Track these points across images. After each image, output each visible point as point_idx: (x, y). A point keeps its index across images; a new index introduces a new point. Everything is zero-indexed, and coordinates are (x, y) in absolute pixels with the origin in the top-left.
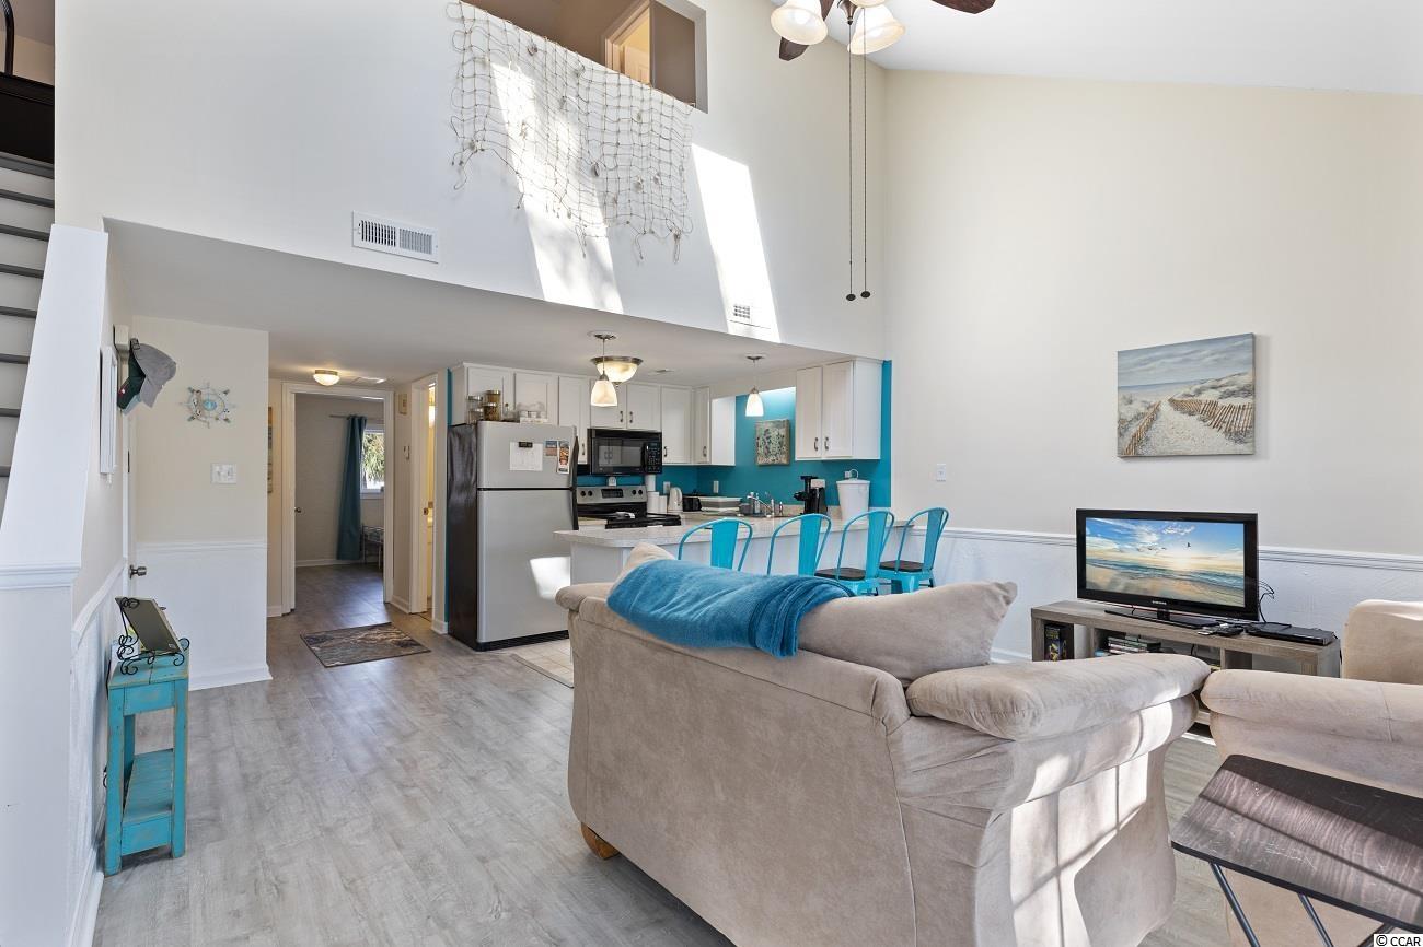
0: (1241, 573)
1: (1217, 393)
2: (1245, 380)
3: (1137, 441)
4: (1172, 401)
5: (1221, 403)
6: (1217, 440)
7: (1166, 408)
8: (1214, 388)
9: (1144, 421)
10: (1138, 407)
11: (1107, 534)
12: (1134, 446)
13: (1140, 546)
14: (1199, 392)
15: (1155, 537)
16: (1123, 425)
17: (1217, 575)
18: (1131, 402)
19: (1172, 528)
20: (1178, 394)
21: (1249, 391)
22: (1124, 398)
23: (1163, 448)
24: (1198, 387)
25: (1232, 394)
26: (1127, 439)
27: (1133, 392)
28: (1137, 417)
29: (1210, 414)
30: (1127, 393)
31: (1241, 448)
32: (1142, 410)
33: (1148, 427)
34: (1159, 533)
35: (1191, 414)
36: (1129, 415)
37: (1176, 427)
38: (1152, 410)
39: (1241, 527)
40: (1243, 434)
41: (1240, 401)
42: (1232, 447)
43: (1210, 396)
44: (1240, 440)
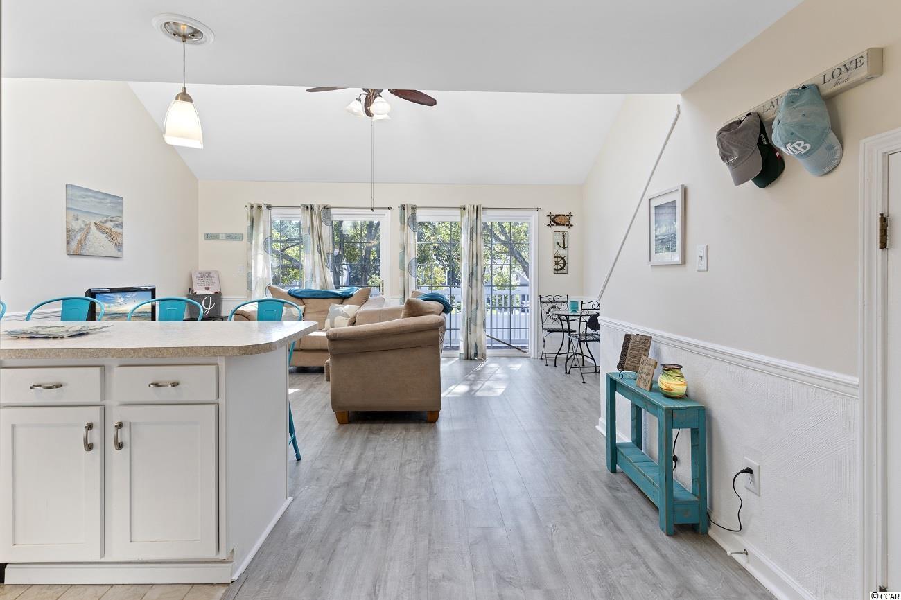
0: (150, 311)
1: (112, 224)
2: (120, 220)
3: (81, 244)
4: (95, 223)
5: (114, 229)
6: (112, 250)
7: (93, 228)
8: (111, 221)
9: (83, 234)
11: (104, 300)
12: (76, 247)
13: (116, 304)
14: (106, 221)
15: (122, 299)
16: (70, 235)
17: (144, 313)
18: (77, 219)
19: (128, 295)
20: (98, 220)
21: (121, 225)
22: (71, 215)
23: (90, 251)
24: (105, 218)
25: (116, 226)
26: (74, 245)
27: (79, 213)
28: (81, 230)
29: (109, 235)
30: (72, 212)
31: (119, 254)
32: (83, 226)
33: (86, 238)
34: (124, 297)
35: (103, 233)
36: (73, 228)
37: (98, 240)
38: (87, 227)
39: (150, 292)
40: (119, 247)
41: (117, 230)
42: (116, 253)
43: (110, 225)
44: (119, 250)
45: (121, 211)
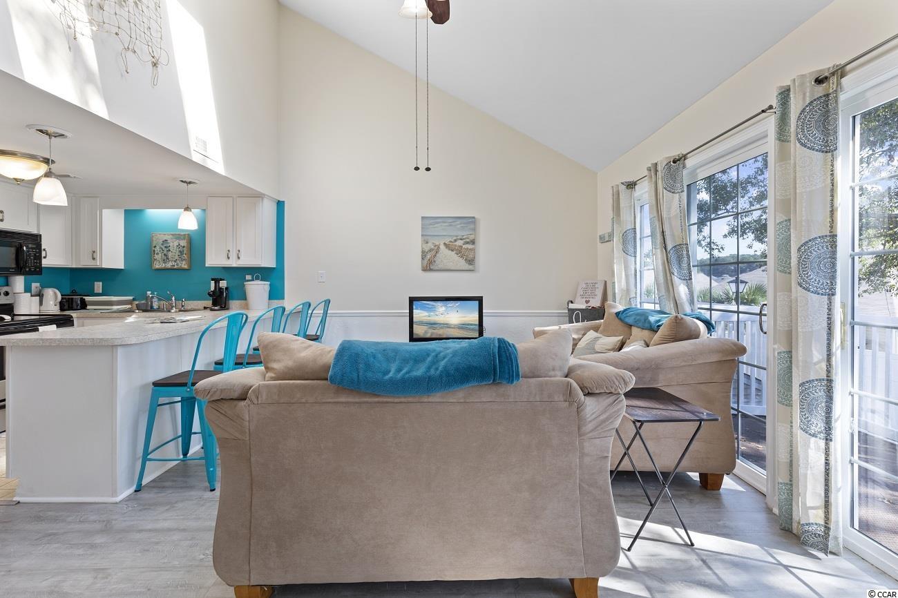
0: (477, 323)
1: (462, 242)
2: (472, 237)
3: (431, 262)
4: (445, 244)
5: (464, 246)
6: (462, 264)
7: (442, 247)
8: (461, 239)
9: (433, 253)
10: (430, 245)
11: (423, 308)
12: (429, 266)
13: (437, 313)
14: (455, 241)
15: (444, 308)
16: (424, 254)
17: (468, 325)
18: (427, 243)
19: (451, 304)
20: (447, 240)
21: (473, 242)
22: (425, 240)
23: (440, 266)
24: (455, 238)
25: (468, 243)
26: (426, 261)
27: (429, 238)
28: (431, 250)
29: (459, 251)
30: (426, 238)
31: (471, 267)
32: (433, 247)
33: (435, 256)
34: (446, 306)
35: (452, 251)
36: (427, 249)
37: (447, 257)
38: (436, 247)
39: (477, 302)
40: (471, 261)
41: (470, 246)
42: (467, 267)
43: (459, 243)
44: (470, 264)
45: (474, 230)
